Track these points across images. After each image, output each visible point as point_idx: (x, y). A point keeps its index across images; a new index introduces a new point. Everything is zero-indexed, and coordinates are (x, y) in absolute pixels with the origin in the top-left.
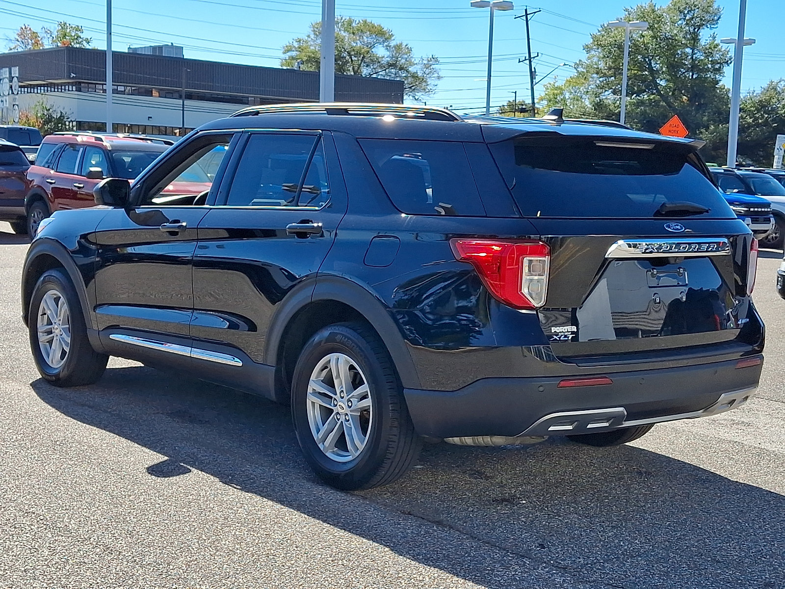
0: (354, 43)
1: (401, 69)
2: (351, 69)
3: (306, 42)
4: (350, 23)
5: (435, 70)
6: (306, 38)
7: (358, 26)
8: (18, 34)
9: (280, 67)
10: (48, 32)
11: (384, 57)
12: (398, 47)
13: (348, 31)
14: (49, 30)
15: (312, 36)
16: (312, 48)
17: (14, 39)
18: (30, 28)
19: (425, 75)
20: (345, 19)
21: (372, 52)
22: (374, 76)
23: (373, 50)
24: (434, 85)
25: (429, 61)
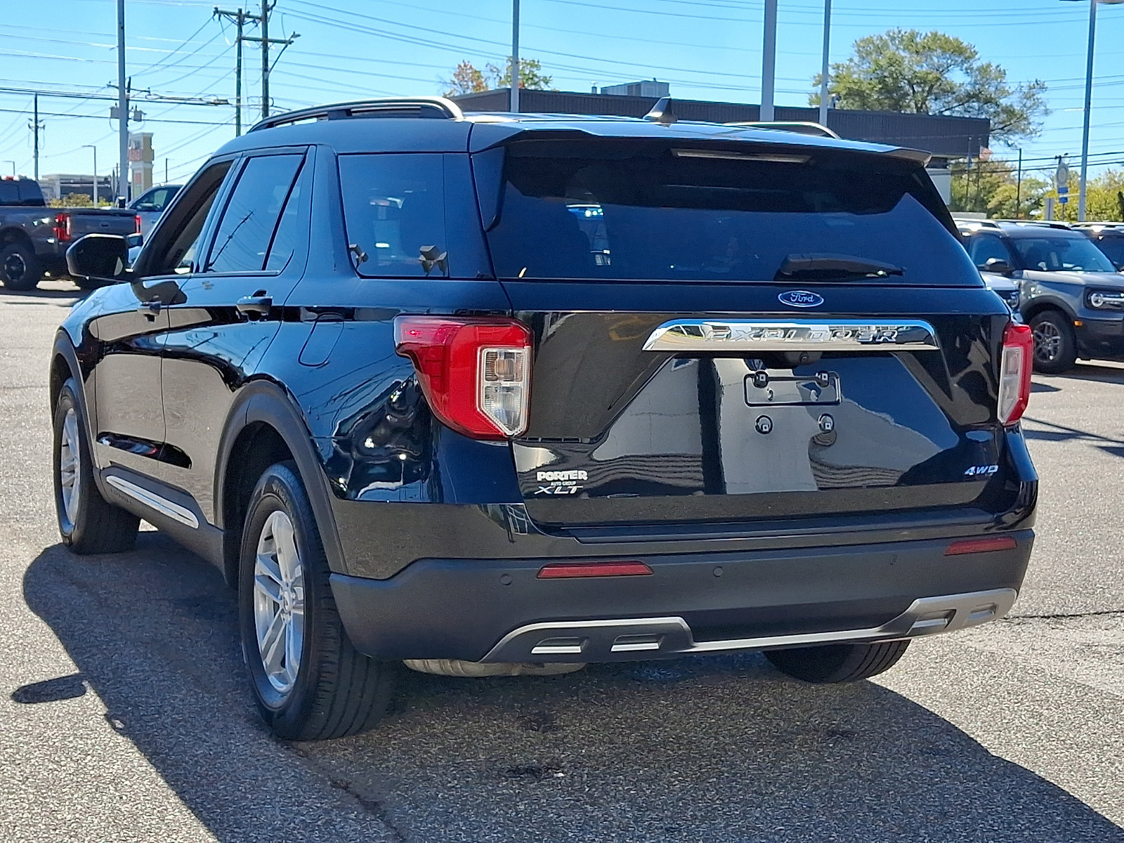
0: (918, 66)
1: (988, 101)
2: (912, 104)
3: (848, 68)
4: (912, 38)
5: (1040, 101)
6: (848, 63)
7: (924, 43)
8: (455, 75)
9: (809, 107)
10: (495, 70)
11: (963, 84)
12: (984, 70)
13: (909, 50)
14: (495, 68)
15: (856, 59)
16: (855, 76)
17: (450, 82)
18: (471, 67)
19: (1025, 109)
20: (905, 33)
21: (946, 78)
22: (947, 113)
23: (945, 75)
24: (1038, 123)
25: (1030, 88)
